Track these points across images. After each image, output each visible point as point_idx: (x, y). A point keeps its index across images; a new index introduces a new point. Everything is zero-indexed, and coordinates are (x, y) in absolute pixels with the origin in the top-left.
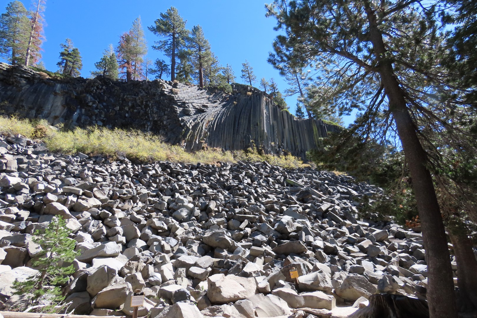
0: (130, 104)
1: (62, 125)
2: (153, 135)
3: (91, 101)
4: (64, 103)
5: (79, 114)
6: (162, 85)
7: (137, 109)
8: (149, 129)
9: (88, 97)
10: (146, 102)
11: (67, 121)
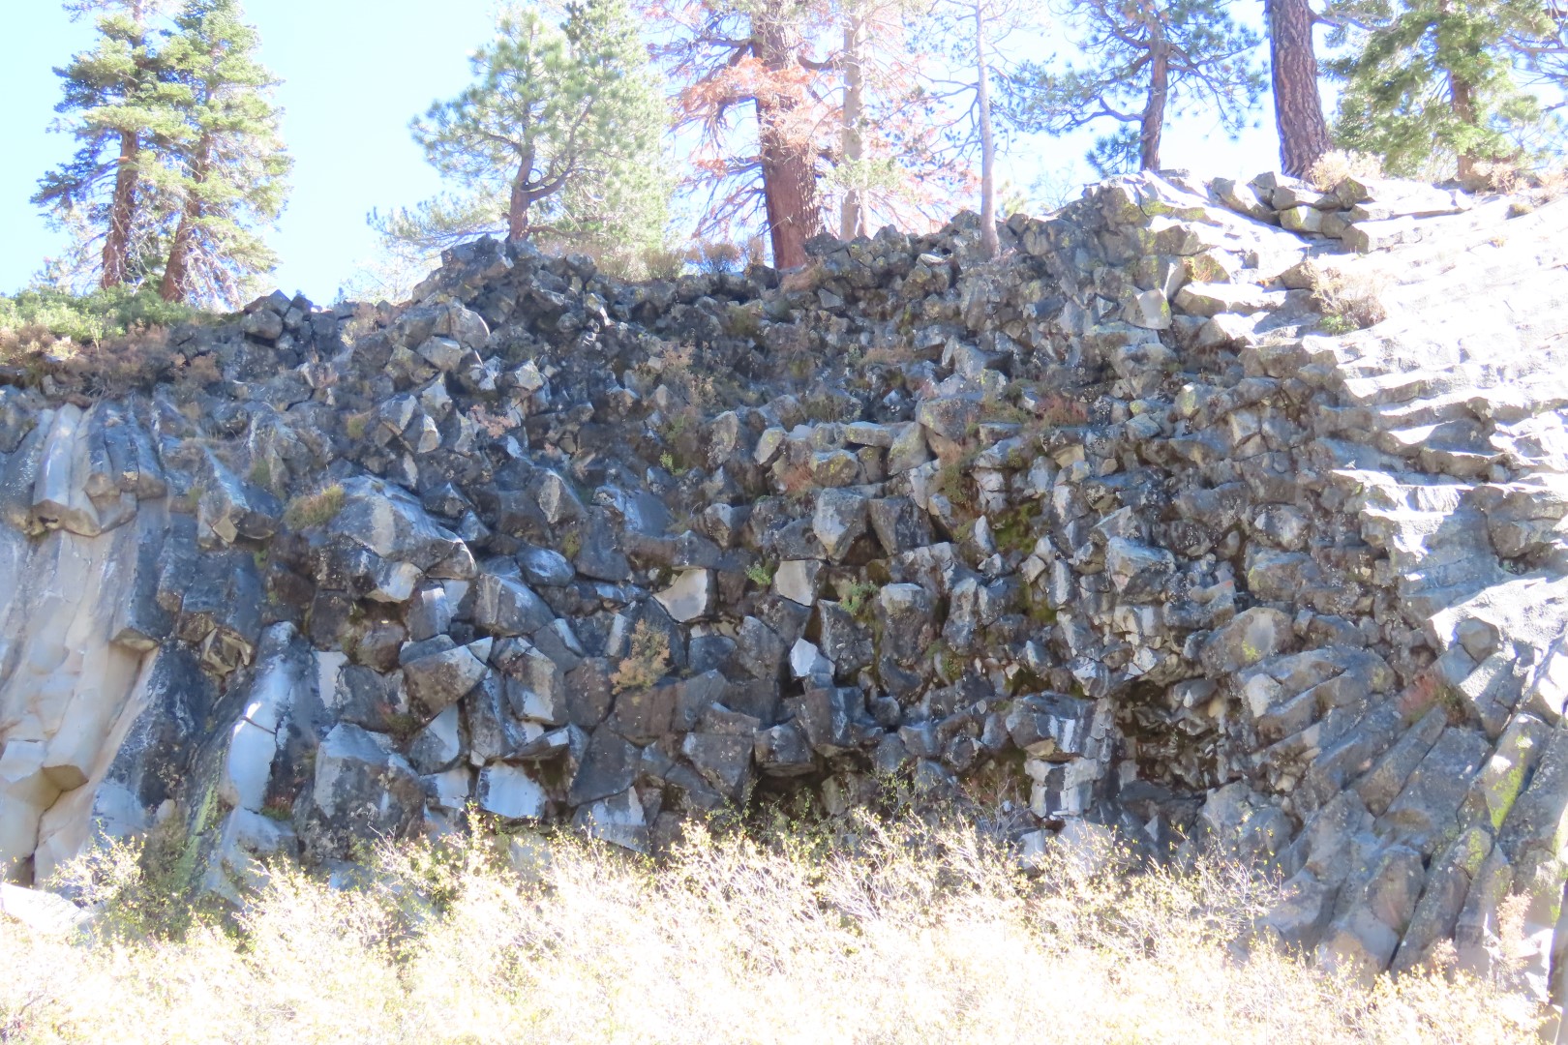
0: (829, 529)
1: (126, 866)
2: (1129, 871)
3: (398, 557)
4: (128, 618)
5: (283, 713)
6: (1175, 243)
7: (909, 575)
8: (1070, 801)
9: (367, 509)
10: (1010, 470)
11: (166, 807)
